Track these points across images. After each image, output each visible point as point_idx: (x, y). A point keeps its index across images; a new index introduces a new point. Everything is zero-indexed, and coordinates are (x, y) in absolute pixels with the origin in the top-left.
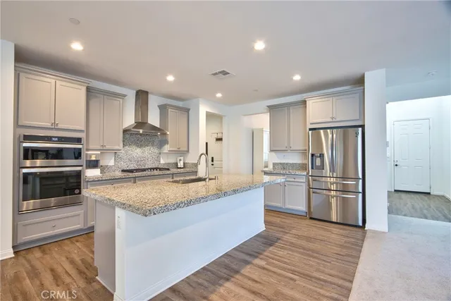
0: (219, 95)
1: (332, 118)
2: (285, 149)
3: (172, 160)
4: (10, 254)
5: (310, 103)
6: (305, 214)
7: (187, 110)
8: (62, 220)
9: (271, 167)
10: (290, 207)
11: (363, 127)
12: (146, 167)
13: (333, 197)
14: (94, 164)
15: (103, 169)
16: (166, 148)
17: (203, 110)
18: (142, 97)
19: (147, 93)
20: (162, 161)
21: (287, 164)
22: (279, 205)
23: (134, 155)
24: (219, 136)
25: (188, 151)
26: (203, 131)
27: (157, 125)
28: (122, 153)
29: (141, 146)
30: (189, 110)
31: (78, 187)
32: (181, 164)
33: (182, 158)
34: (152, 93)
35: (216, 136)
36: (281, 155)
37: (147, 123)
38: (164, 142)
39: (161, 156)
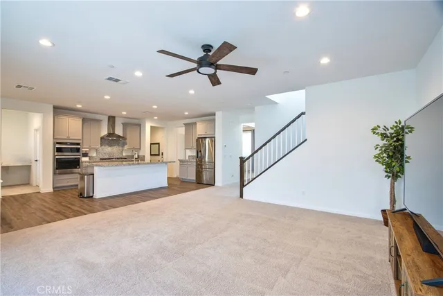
1: (206, 133)
2: (191, 148)
3: (130, 154)
4: (51, 190)
5: (198, 125)
6: (195, 181)
8: (70, 179)
9: (187, 158)
10: (189, 178)
11: (215, 138)
14: (85, 155)
15: (90, 158)
16: (126, 147)
17: (148, 126)
18: (112, 120)
19: (114, 117)
20: (124, 155)
22: (185, 177)
23: (107, 151)
25: (140, 149)
27: (121, 134)
28: (100, 150)
29: (110, 146)
30: (140, 125)
31: (78, 165)
32: (136, 157)
33: (136, 153)
34: (118, 117)
37: (114, 133)
38: (124, 144)
39: (123, 151)
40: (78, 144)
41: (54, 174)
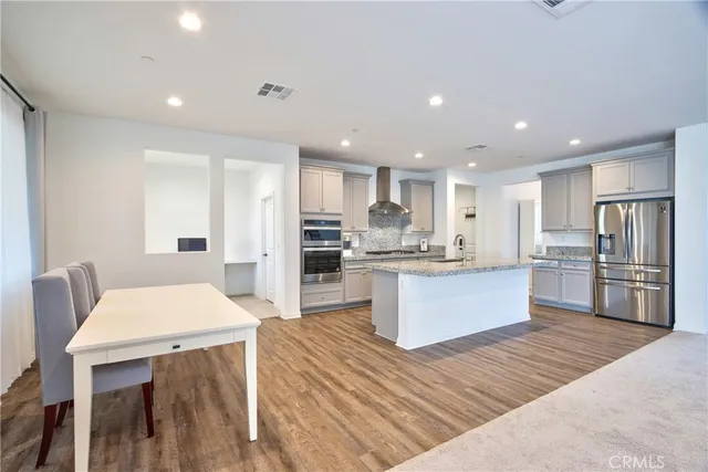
0: (472, 165)
1: (629, 189)
2: (562, 228)
3: (414, 243)
4: (298, 315)
5: (597, 170)
6: (589, 311)
7: (432, 184)
8: (330, 293)
9: (544, 252)
10: (570, 301)
11: (672, 199)
12: (388, 249)
13: (639, 289)
14: (348, 245)
15: (354, 250)
16: (410, 229)
17: (452, 181)
18: (383, 173)
19: (389, 169)
20: (404, 244)
21: (568, 248)
22: (552, 298)
23: (377, 236)
24: (471, 212)
25: (433, 232)
26: (451, 205)
27: (398, 202)
28: (365, 235)
29: (382, 227)
30: (433, 183)
31: (339, 265)
32: (424, 248)
33: (425, 240)
34: (395, 168)
35: (465, 211)
36: (559, 236)
37: (389, 201)
38: (406, 222)
39: (403, 237)
40: (338, 223)
41: (303, 282)
